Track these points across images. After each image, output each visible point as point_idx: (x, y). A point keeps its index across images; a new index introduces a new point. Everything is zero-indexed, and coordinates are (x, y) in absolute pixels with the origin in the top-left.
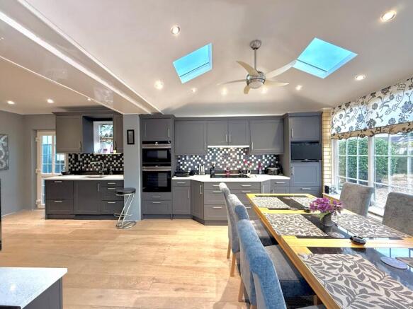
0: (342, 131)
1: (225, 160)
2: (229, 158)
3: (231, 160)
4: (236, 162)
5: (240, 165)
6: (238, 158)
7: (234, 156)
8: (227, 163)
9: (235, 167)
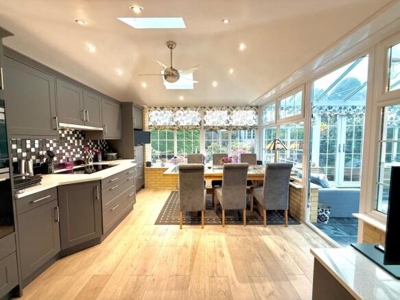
0: (158, 124)
1: (61, 148)
2: (66, 145)
3: (69, 148)
4: (74, 150)
5: (78, 153)
6: (76, 144)
7: (71, 142)
8: (64, 151)
9: (73, 156)
